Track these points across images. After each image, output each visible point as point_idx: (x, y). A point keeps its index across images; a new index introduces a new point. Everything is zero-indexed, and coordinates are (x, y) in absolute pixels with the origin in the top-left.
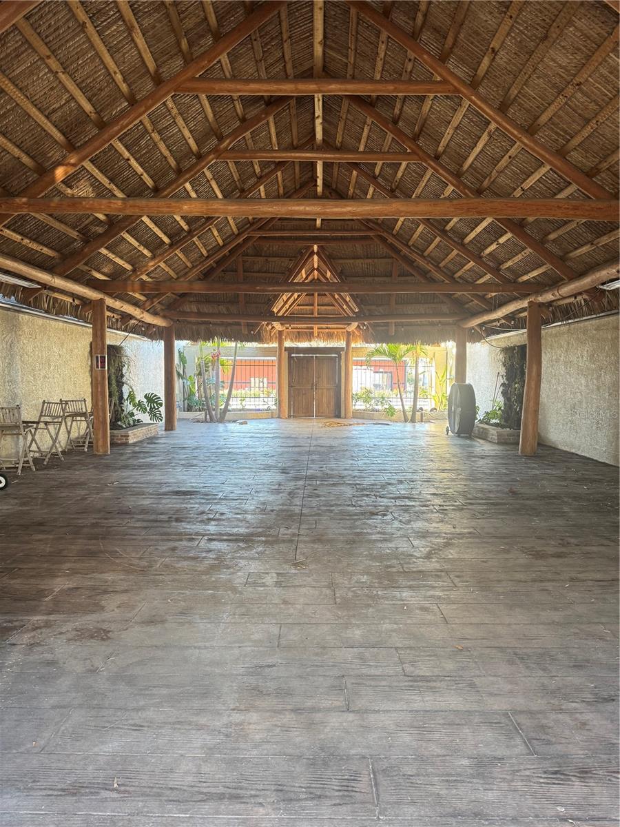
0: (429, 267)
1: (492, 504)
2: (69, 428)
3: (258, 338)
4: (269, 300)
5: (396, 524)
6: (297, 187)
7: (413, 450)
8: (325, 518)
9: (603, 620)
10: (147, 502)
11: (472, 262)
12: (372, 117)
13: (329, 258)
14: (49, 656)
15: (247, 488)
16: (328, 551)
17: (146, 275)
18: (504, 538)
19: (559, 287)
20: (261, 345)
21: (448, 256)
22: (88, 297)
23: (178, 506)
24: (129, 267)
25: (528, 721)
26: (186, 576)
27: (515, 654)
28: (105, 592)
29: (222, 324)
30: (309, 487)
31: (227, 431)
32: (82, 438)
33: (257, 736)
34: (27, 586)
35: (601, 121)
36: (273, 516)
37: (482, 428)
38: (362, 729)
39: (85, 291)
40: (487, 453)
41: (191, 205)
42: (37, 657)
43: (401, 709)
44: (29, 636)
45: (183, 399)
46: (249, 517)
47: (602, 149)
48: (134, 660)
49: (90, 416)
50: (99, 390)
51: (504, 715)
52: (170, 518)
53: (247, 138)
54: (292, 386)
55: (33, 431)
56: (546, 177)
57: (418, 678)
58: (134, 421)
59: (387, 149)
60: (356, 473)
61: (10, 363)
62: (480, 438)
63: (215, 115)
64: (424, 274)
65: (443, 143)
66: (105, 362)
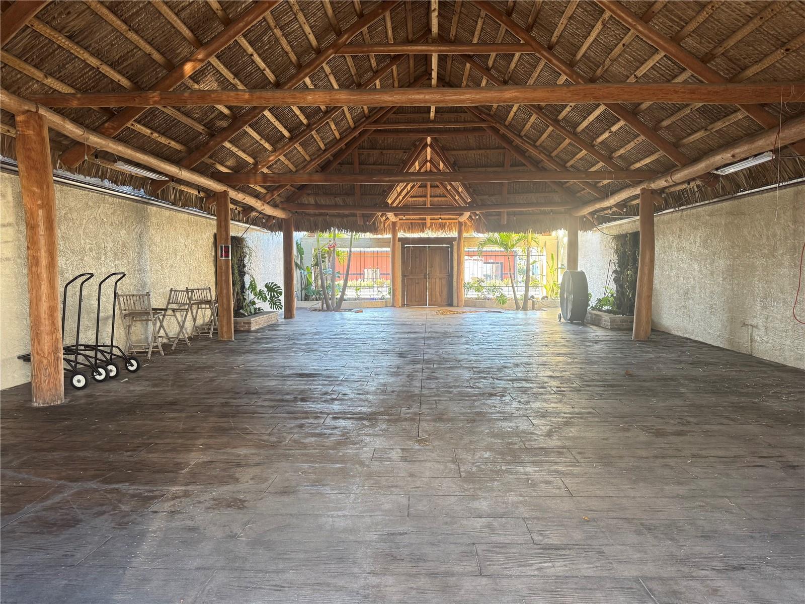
0: (542, 157)
1: (609, 386)
2: (194, 315)
3: (373, 229)
4: (384, 191)
5: (515, 404)
6: (411, 82)
7: (526, 335)
8: (445, 398)
9: (728, 494)
10: (273, 383)
11: (584, 151)
12: (486, 9)
13: (442, 150)
14: (189, 523)
15: (366, 371)
16: (450, 429)
17: (267, 168)
18: (623, 417)
19: (672, 173)
20: (375, 236)
21: (559, 145)
22: (213, 189)
23: (302, 387)
24: (250, 160)
25: (660, 587)
26: (314, 451)
27: (642, 524)
28: (239, 465)
29: (339, 215)
30: (426, 370)
31: (343, 319)
32: (207, 325)
33: (394, 598)
34: (164, 460)
35: (717, 6)
36: (394, 396)
37: (595, 314)
38: (495, 593)
39: (210, 183)
40: (600, 338)
41: (315, 95)
42: (178, 523)
43: (533, 574)
44: (169, 504)
45: (300, 289)
46: (371, 397)
47: (716, 34)
48: (272, 527)
49: (215, 303)
50: (224, 278)
51: (635, 581)
52: (295, 398)
53: (364, 33)
54: (405, 276)
55: (161, 317)
56: (660, 64)
57: (548, 547)
58: (255, 309)
59: (500, 41)
60: (472, 357)
61: (139, 253)
62: (593, 325)
63: (334, 11)
64: (536, 163)
65: (557, 33)
66: (229, 252)
